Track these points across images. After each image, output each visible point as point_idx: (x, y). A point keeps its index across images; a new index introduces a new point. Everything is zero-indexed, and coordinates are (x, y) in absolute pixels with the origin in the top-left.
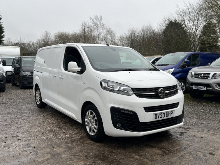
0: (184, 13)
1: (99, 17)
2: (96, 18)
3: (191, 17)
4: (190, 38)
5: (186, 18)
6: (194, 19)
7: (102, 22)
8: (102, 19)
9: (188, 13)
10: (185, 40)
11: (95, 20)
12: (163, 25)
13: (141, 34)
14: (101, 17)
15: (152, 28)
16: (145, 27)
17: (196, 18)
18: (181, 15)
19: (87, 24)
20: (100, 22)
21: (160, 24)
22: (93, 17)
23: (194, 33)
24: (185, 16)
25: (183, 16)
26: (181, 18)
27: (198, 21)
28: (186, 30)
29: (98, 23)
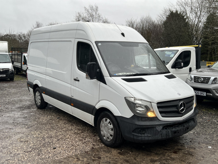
0: (186, 4)
1: (94, 7)
2: (92, 8)
3: (193, 8)
4: (192, 31)
5: (188, 10)
6: (196, 10)
7: (98, 13)
8: (98, 9)
9: (191, 3)
10: (187, 33)
11: (90, 11)
12: (164, 16)
13: (140, 25)
14: (97, 7)
15: (152, 20)
16: (144, 18)
17: (198, 9)
18: (183, 6)
19: (82, 15)
20: (96, 13)
21: (160, 15)
22: (88, 8)
23: (197, 25)
24: (186, 7)
25: (184, 7)
26: (182, 9)
27: (201, 12)
28: (188, 22)
29: (94, 13)
